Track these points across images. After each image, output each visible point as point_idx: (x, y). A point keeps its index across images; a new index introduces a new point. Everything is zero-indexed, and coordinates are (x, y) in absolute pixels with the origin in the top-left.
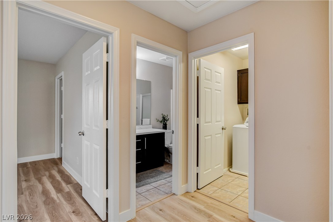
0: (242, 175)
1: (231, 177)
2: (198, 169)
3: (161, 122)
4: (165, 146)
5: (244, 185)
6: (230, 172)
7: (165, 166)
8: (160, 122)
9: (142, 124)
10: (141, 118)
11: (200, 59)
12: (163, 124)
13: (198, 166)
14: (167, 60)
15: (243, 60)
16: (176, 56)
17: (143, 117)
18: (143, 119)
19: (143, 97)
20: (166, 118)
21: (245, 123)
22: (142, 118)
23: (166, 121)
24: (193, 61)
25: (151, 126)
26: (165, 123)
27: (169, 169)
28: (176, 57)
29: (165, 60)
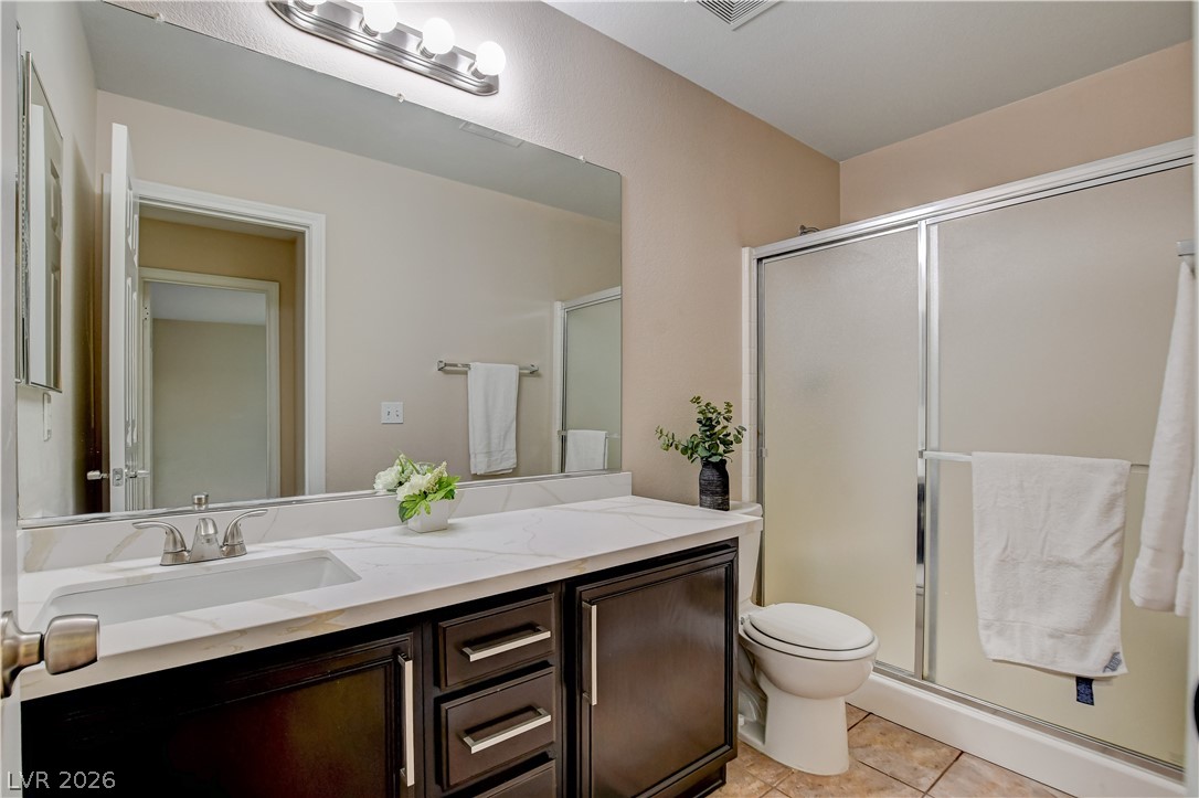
3: (689, 450)
8: (685, 451)
9: (562, 470)
10: (558, 426)
12: (706, 464)
17: (569, 422)
18: (571, 434)
19: (569, 312)
20: (723, 422)
22: (564, 427)
23: (722, 448)
25: (624, 478)
26: (715, 459)
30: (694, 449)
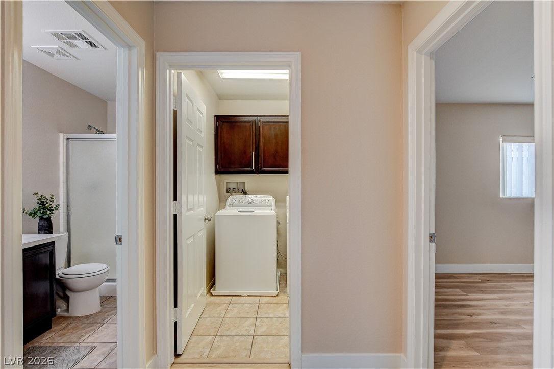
0: (233, 296)
1: (220, 305)
2: (175, 314)
3: (33, 214)
4: (57, 276)
5: (248, 313)
6: (211, 295)
7: (56, 328)
8: (30, 214)
11: (181, 73)
12: (41, 219)
13: (176, 306)
14: (57, 56)
15: (220, 99)
16: (130, 47)
20: (49, 203)
21: (227, 207)
23: (49, 212)
24: (168, 71)
26: (45, 217)
27: (72, 333)
28: (129, 50)
29: (52, 55)
30: (35, 213)
